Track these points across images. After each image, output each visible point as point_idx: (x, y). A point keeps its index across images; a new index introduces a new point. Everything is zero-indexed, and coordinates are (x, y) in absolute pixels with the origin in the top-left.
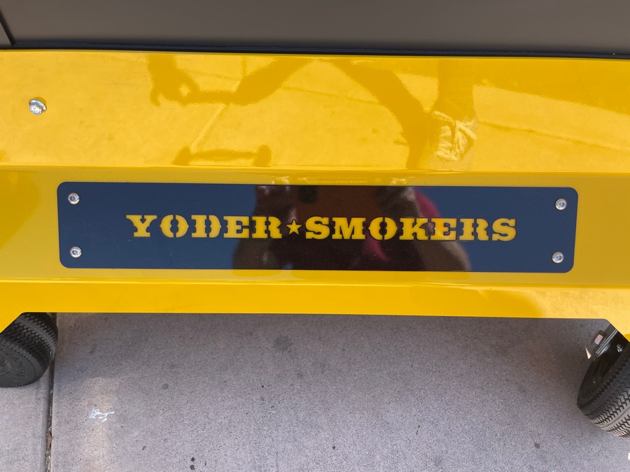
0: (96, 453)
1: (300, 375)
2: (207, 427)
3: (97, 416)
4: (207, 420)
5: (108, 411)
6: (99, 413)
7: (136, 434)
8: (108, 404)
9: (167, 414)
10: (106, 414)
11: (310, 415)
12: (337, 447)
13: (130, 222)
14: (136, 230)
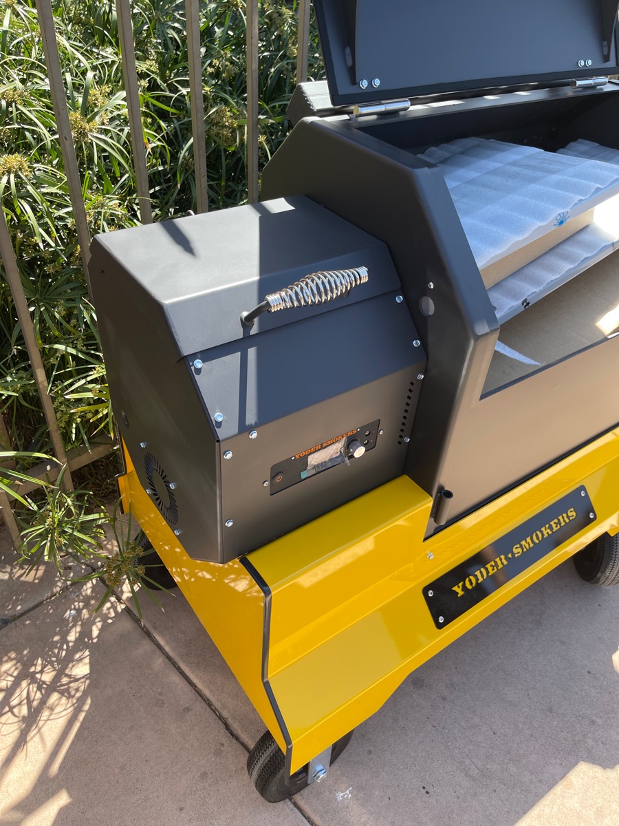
0: (362, 820)
1: (444, 699)
2: (416, 763)
3: (343, 797)
4: (412, 759)
5: (346, 790)
6: (342, 794)
7: (377, 793)
8: (343, 785)
9: (385, 770)
10: (348, 792)
11: (468, 721)
12: (496, 732)
13: (454, 591)
14: (458, 593)
